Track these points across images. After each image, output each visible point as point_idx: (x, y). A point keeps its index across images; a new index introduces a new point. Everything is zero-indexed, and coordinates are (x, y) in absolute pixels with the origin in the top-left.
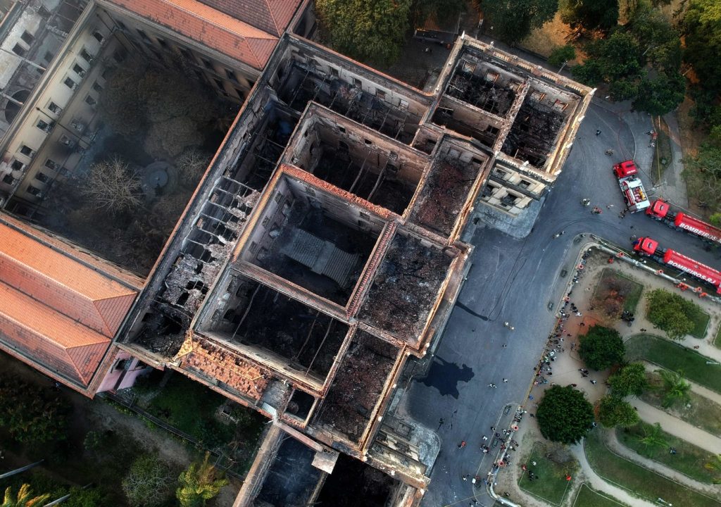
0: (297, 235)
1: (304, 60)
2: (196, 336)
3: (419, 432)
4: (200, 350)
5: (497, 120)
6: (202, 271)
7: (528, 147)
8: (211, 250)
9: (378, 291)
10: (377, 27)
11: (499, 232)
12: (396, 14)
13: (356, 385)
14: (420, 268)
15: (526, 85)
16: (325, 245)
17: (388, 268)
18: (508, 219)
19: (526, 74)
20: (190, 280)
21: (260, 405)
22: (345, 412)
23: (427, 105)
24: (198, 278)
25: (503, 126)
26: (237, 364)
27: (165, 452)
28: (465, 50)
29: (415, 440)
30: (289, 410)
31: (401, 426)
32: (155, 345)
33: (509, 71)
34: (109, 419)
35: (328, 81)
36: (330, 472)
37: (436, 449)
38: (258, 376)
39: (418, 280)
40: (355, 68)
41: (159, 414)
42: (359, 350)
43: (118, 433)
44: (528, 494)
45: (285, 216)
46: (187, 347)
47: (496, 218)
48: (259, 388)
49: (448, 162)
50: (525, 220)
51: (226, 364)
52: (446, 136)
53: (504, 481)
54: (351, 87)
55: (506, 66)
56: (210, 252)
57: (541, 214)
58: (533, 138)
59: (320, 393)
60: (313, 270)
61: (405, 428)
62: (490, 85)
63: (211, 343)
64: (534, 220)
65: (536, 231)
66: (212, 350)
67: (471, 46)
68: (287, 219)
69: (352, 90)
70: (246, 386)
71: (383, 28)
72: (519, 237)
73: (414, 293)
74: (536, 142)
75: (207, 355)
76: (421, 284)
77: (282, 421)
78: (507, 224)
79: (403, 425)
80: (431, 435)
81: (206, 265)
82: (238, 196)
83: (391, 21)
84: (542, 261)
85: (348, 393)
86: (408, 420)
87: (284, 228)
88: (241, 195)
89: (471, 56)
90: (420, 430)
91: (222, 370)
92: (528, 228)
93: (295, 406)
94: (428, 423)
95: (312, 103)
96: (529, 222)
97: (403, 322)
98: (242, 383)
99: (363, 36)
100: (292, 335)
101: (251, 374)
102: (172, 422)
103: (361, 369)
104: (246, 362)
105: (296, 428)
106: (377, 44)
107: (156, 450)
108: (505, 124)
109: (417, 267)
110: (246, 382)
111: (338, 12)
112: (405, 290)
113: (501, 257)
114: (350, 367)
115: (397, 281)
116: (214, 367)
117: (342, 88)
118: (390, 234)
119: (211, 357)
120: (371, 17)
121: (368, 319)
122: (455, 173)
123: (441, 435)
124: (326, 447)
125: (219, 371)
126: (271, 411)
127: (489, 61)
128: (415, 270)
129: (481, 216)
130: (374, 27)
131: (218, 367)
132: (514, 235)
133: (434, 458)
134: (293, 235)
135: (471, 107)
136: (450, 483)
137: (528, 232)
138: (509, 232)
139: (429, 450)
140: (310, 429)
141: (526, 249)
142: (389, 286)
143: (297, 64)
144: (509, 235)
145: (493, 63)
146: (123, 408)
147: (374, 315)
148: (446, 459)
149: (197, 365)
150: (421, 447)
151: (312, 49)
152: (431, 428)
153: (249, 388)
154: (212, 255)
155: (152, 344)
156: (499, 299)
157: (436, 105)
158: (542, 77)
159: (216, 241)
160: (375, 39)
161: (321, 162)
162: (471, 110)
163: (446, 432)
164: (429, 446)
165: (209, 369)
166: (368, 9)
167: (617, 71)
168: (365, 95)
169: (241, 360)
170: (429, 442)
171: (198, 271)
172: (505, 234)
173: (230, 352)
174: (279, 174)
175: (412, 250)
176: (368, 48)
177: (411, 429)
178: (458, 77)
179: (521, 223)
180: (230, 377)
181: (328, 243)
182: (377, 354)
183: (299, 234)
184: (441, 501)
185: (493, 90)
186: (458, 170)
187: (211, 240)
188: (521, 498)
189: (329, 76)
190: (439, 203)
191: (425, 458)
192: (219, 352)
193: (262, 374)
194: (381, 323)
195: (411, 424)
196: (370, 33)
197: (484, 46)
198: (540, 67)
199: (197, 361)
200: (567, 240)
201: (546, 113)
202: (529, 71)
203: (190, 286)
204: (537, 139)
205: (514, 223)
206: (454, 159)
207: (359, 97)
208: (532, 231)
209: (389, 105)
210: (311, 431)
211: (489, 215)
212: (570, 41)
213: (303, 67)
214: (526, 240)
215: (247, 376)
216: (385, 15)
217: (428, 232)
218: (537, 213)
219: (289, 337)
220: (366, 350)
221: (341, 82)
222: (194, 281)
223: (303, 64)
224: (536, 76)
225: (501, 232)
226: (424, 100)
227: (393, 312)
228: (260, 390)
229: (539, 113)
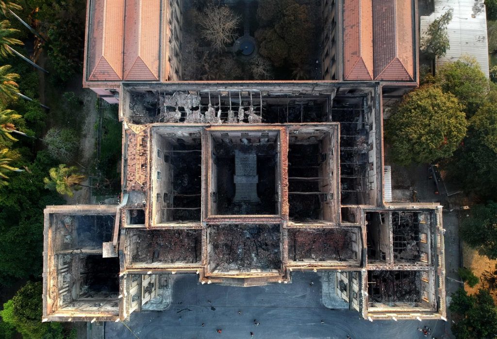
0: (251, 155)
1: (369, 103)
2: (148, 131)
3: (167, 292)
4: (140, 138)
5: (390, 258)
6: (194, 111)
7: (385, 285)
8: (209, 110)
9: (235, 229)
10: (417, 142)
11: (320, 287)
12: (433, 151)
13: (170, 243)
14: (263, 249)
15: (427, 267)
16: (254, 176)
17: (253, 228)
18: (332, 290)
19: (434, 263)
20: (185, 107)
21: (125, 192)
22: (151, 244)
23: (377, 204)
24: (187, 111)
25: (388, 264)
26: (142, 166)
27: (87, 142)
28: (431, 212)
29: (161, 292)
30: (131, 212)
31: (165, 279)
32: (136, 106)
33: (431, 250)
34: (89, 99)
35: (363, 125)
36: (104, 257)
37: (161, 308)
38: (141, 182)
39: (255, 252)
40: (378, 142)
41: (105, 127)
42: (193, 234)
43: (84, 108)
45: (260, 141)
46: (137, 129)
47: (329, 281)
48: (134, 187)
49: (346, 235)
50: (337, 302)
51: (139, 159)
52: (360, 228)
54: (367, 143)
55: (434, 247)
56: (207, 110)
58: (393, 286)
59: (150, 225)
60: (235, 177)
61: (165, 282)
62: (417, 238)
63: (148, 142)
64: (340, 308)
65: (333, 312)
66: (143, 145)
67: (436, 215)
68: (258, 144)
69: (365, 145)
70: (132, 178)
71: (417, 147)
72: (323, 302)
73: (245, 253)
74: (391, 289)
75: (138, 144)
76: (253, 255)
77: (121, 211)
78: (329, 290)
80: (169, 300)
81: (198, 112)
82: (252, 109)
83: (426, 151)
84: (314, 325)
85: (163, 241)
86: (171, 282)
87: (252, 146)
88: (254, 110)
89: (429, 218)
90: (168, 292)
91: (134, 158)
92: (332, 306)
93: (135, 214)
94: (175, 295)
95: (338, 125)
96: (337, 304)
97: (223, 255)
98: (132, 175)
99: (404, 137)
100: (188, 183)
101: (140, 177)
102: (103, 137)
103: (181, 241)
104: (146, 170)
105: (120, 222)
106: (403, 149)
107: (85, 136)
108: (391, 265)
109: (264, 247)
110: (134, 177)
111: (413, 111)
112: (245, 246)
113: (304, 297)
114: (179, 234)
115: (248, 238)
116: (134, 153)
117: (363, 137)
118: (272, 221)
119: (139, 148)
120: (421, 135)
121: (214, 231)
122: (341, 243)
123: (171, 307)
124: (117, 246)
125: (133, 157)
126: (124, 201)
127: (432, 233)
128: (261, 246)
130: (414, 141)
131: (134, 155)
132: (323, 298)
133: (155, 309)
134: (250, 153)
135: (391, 236)
136: (145, 326)
137: (330, 307)
138: (323, 294)
139: (159, 303)
140: (124, 231)
141: (317, 311)
142: (242, 234)
143: (365, 99)
144: (321, 296)
145: (431, 236)
146: (98, 104)
147: (219, 233)
148: (158, 317)
149: (130, 142)
150: (158, 297)
151: (377, 105)
152: (173, 299)
153: (131, 181)
154: (206, 113)
155: (136, 104)
156: (274, 307)
157: (379, 210)
158: (438, 276)
159: (217, 110)
160: (406, 146)
161: (309, 146)
162: (389, 236)
163: (175, 309)
164: (161, 303)
165: (131, 150)
166: (426, 130)
167: (473, 322)
168: (366, 156)
169: (146, 167)
170: (164, 301)
171: (193, 109)
172: (321, 292)
173: (149, 157)
174: (277, 128)
175: (273, 238)
176: (397, 144)
177: (167, 286)
178: (412, 214)
179: (334, 300)
180: (132, 166)
181: (257, 177)
182: (195, 247)
183: (252, 157)
184: (132, 325)
185: (414, 243)
186: (344, 244)
187: (215, 106)
189: (367, 125)
190: (314, 242)
191: (153, 303)
192: (145, 151)
193: (143, 184)
194: (216, 240)
195: (169, 285)
196: (409, 140)
197: (440, 225)
198: (444, 272)
199: (133, 140)
200: (337, 336)
201: (416, 287)
202: (438, 265)
203: (182, 109)
204: (394, 289)
205: (331, 295)
206: (350, 238)
207: (363, 152)
208: (332, 309)
209: (367, 175)
210: (123, 232)
212: (485, 275)
213: (365, 104)
214: (324, 308)
215: (137, 176)
216: (428, 144)
217: (287, 247)
219: (186, 182)
220: (195, 238)
221: (367, 134)
222: (185, 110)
223: (367, 103)
224: (436, 272)
225: (321, 289)
226: (380, 201)
227: (226, 245)
228: (133, 188)
229: (413, 282)
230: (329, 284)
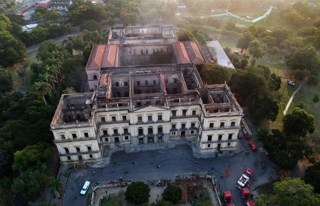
11: (192, 149)
18: (198, 150)
19: (232, 101)
29: (104, 158)
37: (103, 166)
44: (100, 203)
50: (202, 155)
53: (101, 192)
57: (208, 158)
61: (107, 155)
64: (204, 157)
72: (195, 156)
78: (196, 150)
79: (107, 154)
80: (108, 162)
84: (192, 166)
86: (110, 154)
90: (108, 159)
92: (200, 157)
95: (181, 72)
108: (213, 103)
113: (183, 154)
123: (109, 165)
129: (193, 142)
132: (194, 154)
133: (100, 167)
137: (199, 158)
138: (194, 152)
141: (192, 160)
148: (101, 170)
150: (102, 161)
152: (110, 161)
153: (101, 84)
156: (168, 160)
163: (111, 166)
164: (103, 164)
169: (108, 82)
170: (105, 163)
172: (192, 152)
179: (200, 154)
188: (97, 201)
191: (99, 164)
197: (228, 88)
205: (198, 152)
208: (200, 159)
211: (195, 145)
214: (196, 158)
218: (207, 157)
230: (196, 148)
